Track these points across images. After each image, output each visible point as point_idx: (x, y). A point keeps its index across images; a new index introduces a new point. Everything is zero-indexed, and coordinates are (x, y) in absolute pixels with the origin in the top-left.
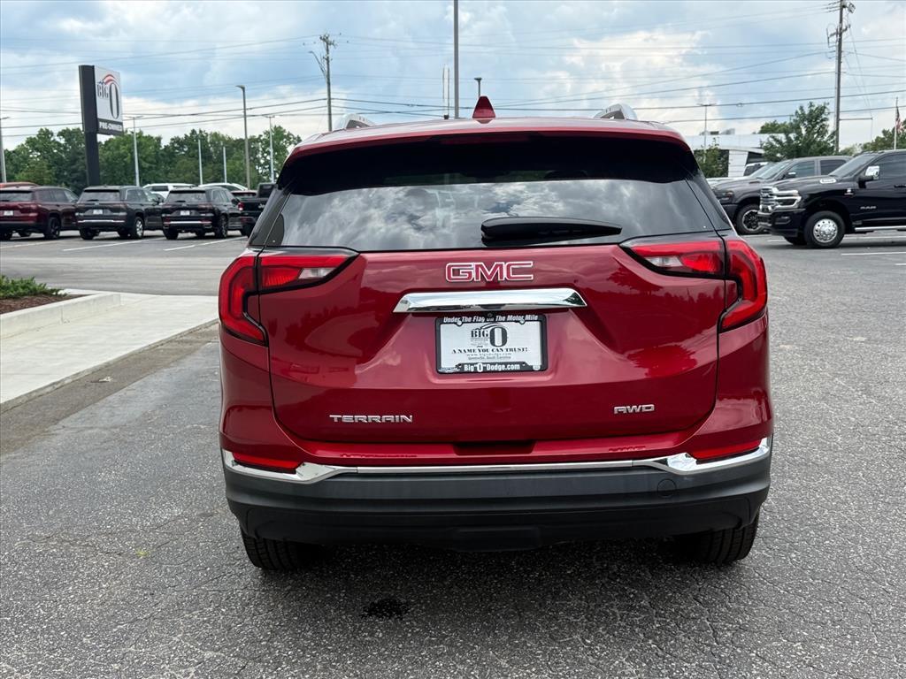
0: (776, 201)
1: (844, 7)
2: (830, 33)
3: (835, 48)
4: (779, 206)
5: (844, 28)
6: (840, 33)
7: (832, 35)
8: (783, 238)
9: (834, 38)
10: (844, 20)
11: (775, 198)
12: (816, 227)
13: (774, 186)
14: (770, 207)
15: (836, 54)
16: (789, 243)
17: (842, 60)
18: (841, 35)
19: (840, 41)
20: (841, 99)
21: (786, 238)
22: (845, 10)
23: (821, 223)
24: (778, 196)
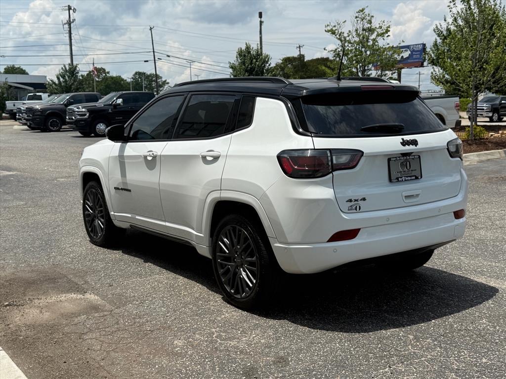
0: (77, 114)
1: (71, 9)
2: (64, 23)
3: (67, 32)
4: (79, 117)
5: (72, 21)
6: (69, 23)
8: (78, 132)
11: (76, 113)
12: (97, 127)
13: (75, 107)
14: (73, 118)
15: (68, 35)
16: (81, 135)
19: (70, 28)
21: (80, 132)
23: (99, 125)
24: (78, 112)
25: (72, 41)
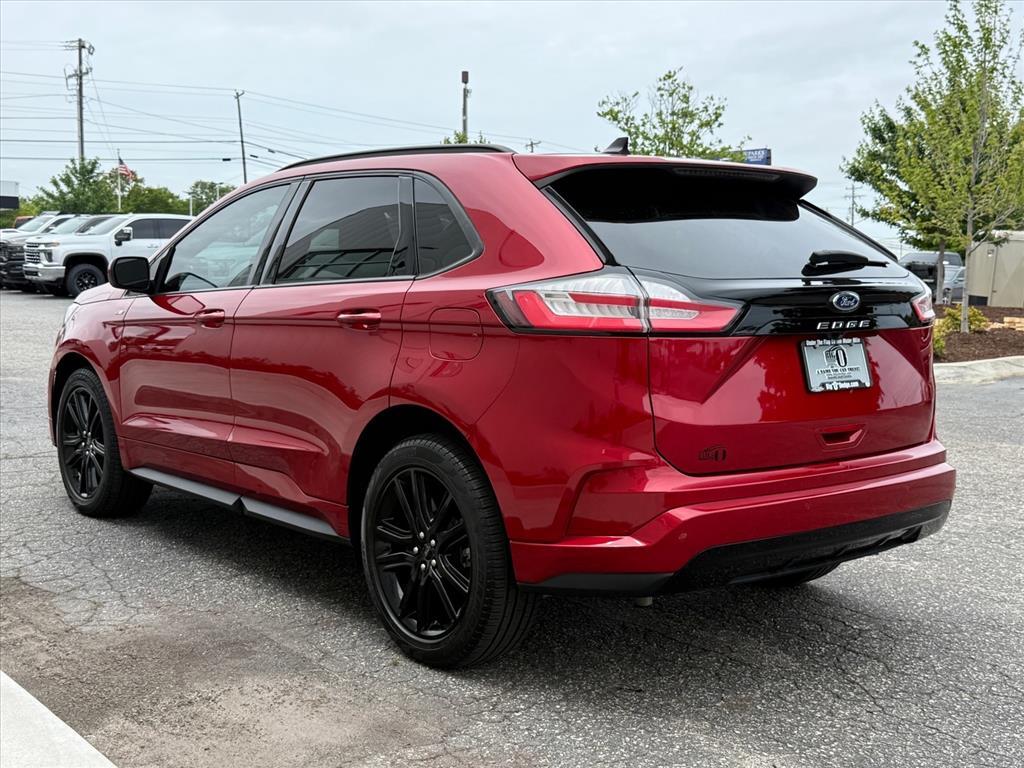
1: (84, 47)
2: (68, 74)
3: (75, 92)
5: (84, 71)
6: (79, 76)
7: (70, 76)
9: (74, 81)
10: (84, 62)
15: (76, 98)
17: (84, 105)
18: (81, 78)
19: (81, 85)
20: (85, 144)
22: (85, 52)
25: (84, 113)
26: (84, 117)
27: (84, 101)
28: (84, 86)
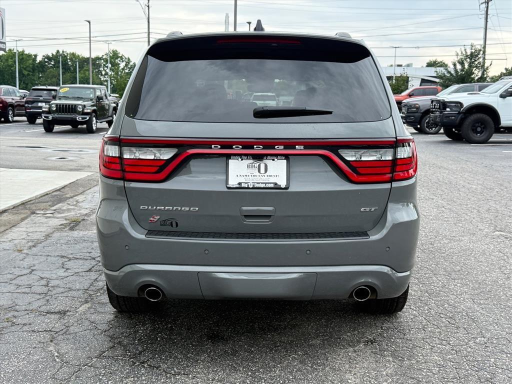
7: (482, 3)
17: (488, 20)
18: (488, 3)
19: (487, 8)
25: (488, 23)
26: (488, 27)
27: (489, 17)
28: (489, 8)
